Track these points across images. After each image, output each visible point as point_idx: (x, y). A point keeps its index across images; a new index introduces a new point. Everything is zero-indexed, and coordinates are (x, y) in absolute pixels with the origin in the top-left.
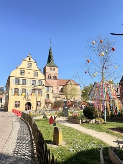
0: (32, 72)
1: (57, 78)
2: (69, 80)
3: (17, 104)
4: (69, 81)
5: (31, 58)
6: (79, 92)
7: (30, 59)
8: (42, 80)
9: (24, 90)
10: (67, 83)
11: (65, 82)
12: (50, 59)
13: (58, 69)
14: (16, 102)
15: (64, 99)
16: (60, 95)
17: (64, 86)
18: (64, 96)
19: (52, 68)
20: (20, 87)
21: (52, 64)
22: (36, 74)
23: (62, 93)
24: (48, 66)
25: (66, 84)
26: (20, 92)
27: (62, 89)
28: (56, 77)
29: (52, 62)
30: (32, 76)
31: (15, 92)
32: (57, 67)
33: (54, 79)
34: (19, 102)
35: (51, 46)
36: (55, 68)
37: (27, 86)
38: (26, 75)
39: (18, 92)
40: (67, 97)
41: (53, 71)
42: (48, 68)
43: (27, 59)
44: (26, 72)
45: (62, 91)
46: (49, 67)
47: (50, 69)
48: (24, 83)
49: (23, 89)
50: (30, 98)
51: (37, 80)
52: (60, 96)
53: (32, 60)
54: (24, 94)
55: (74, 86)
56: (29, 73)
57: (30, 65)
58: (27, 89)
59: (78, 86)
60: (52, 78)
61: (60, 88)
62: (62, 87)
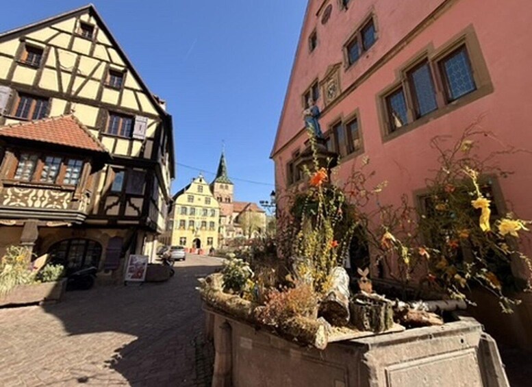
0: (203, 199)
1: (231, 201)
2: (248, 203)
3: (183, 240)
4: (248, 205)
5: (203, 180)
6: (263, 223)
7: (201, 181)
8: (216, 210)
9: (192, 223)
10: (246, 207)
11: (243, 207)
12: (220, 171)
13: (234, 187)
14: (181, 238)
15: (240, 233)
16: (235, 226)
17: (241, 213)
18: (240, 229)
19: (224, 185)
20: (187, 218)
21: (224, 179)
22: (208, 201)
23: (236, 224)
24: (217, 182)
25: (244, 210)
26: (187, 224)
27: (237, 217)
28: (229, 200)
29: (224, 175)
30: (202, 203)
31: (181, 225)
32: (231, 184)
33: (226, 202)
34: (185, 238)
35: (224, 151)
36: (228, 185)
37: (196, 217)
38: (196, 202)
39: (184, 225)
40: (244, 231)
41: (226, 191)
42: (217, 185)
43: (198, 181)
44: (196, 197)
45: (237, 220)
46: (220, 184)
47: (221, 187)
48: (193, 213)
49: (190, 221)
50: (199, 232)
51: (209, 209)
52: (234, 229)
53: (203, 182)
54: (191, 227)
55: (257, 214)
56: (199, 199)
57: (200, 189)
58: (196, 220)
59: (261, 214)
60: (224, 200)
61: (235, 215)
62: (237, 214)
